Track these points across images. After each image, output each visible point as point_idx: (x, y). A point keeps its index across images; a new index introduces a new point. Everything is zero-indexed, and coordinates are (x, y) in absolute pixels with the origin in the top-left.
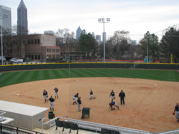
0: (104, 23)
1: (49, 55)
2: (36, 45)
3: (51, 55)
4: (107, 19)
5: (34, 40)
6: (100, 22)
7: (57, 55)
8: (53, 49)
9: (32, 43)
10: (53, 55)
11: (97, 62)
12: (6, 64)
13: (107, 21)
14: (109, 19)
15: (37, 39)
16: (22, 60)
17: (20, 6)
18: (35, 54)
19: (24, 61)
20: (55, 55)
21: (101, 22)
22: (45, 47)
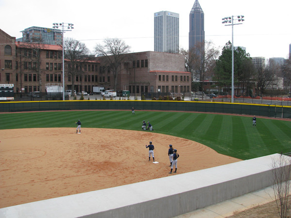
0: (233, 25)
1: (163, 87)
2: (143, 69)
3: (167, 87)
4: (239, 17)
5: (140, 61)
6: (225, 24)
7: (181, 87)
8: (173, 76)
9: (138, 66)
10: (173, 87)
11: (222, 101)
12: (75, 99)
13: (239, 20)
14: (243, 17)
15: (144, 59)
16: (115, 94)
17: (193, 10)
18: (141, 85)
19: (118, 96)
20: (176, 87)
21: (228, 23)
22: (154, 72)
